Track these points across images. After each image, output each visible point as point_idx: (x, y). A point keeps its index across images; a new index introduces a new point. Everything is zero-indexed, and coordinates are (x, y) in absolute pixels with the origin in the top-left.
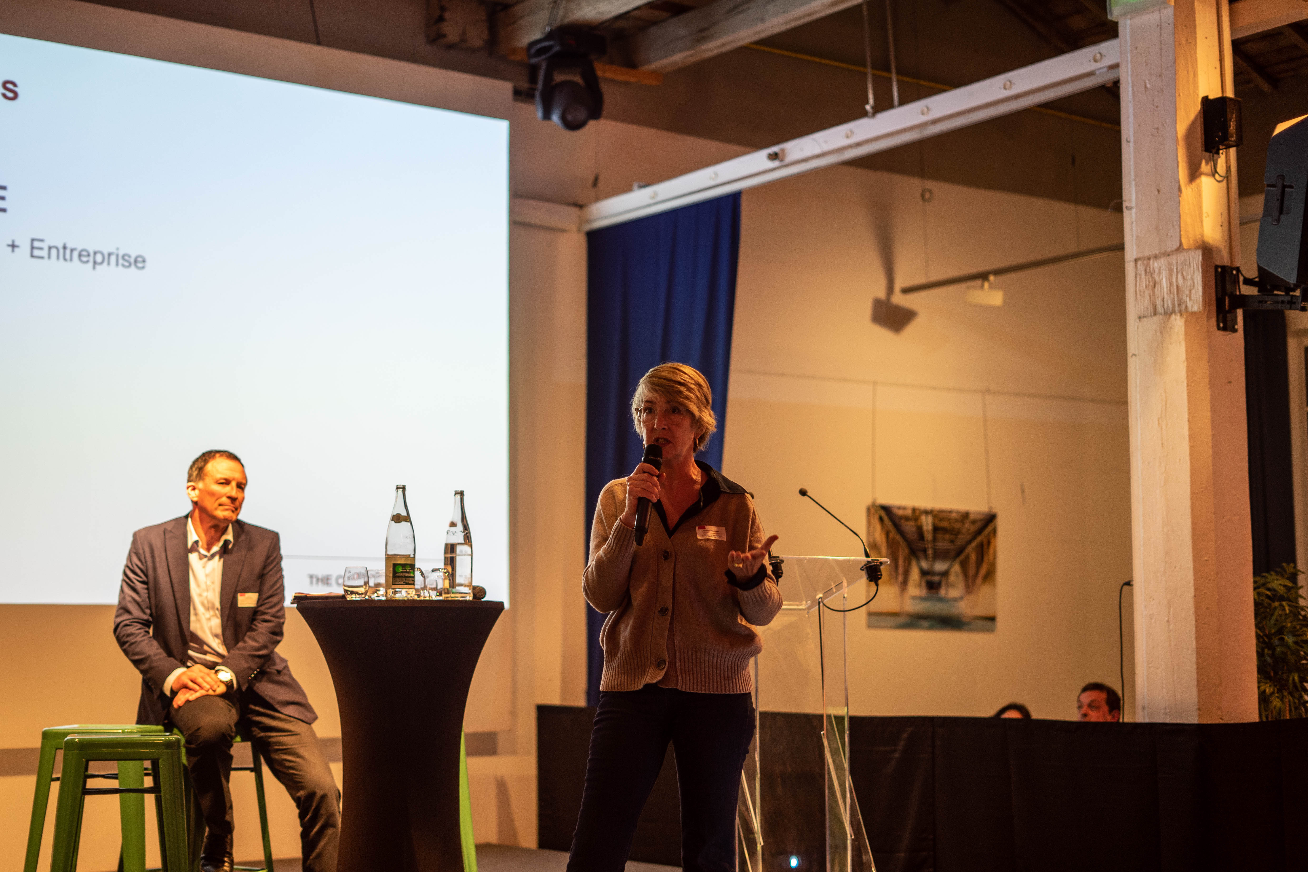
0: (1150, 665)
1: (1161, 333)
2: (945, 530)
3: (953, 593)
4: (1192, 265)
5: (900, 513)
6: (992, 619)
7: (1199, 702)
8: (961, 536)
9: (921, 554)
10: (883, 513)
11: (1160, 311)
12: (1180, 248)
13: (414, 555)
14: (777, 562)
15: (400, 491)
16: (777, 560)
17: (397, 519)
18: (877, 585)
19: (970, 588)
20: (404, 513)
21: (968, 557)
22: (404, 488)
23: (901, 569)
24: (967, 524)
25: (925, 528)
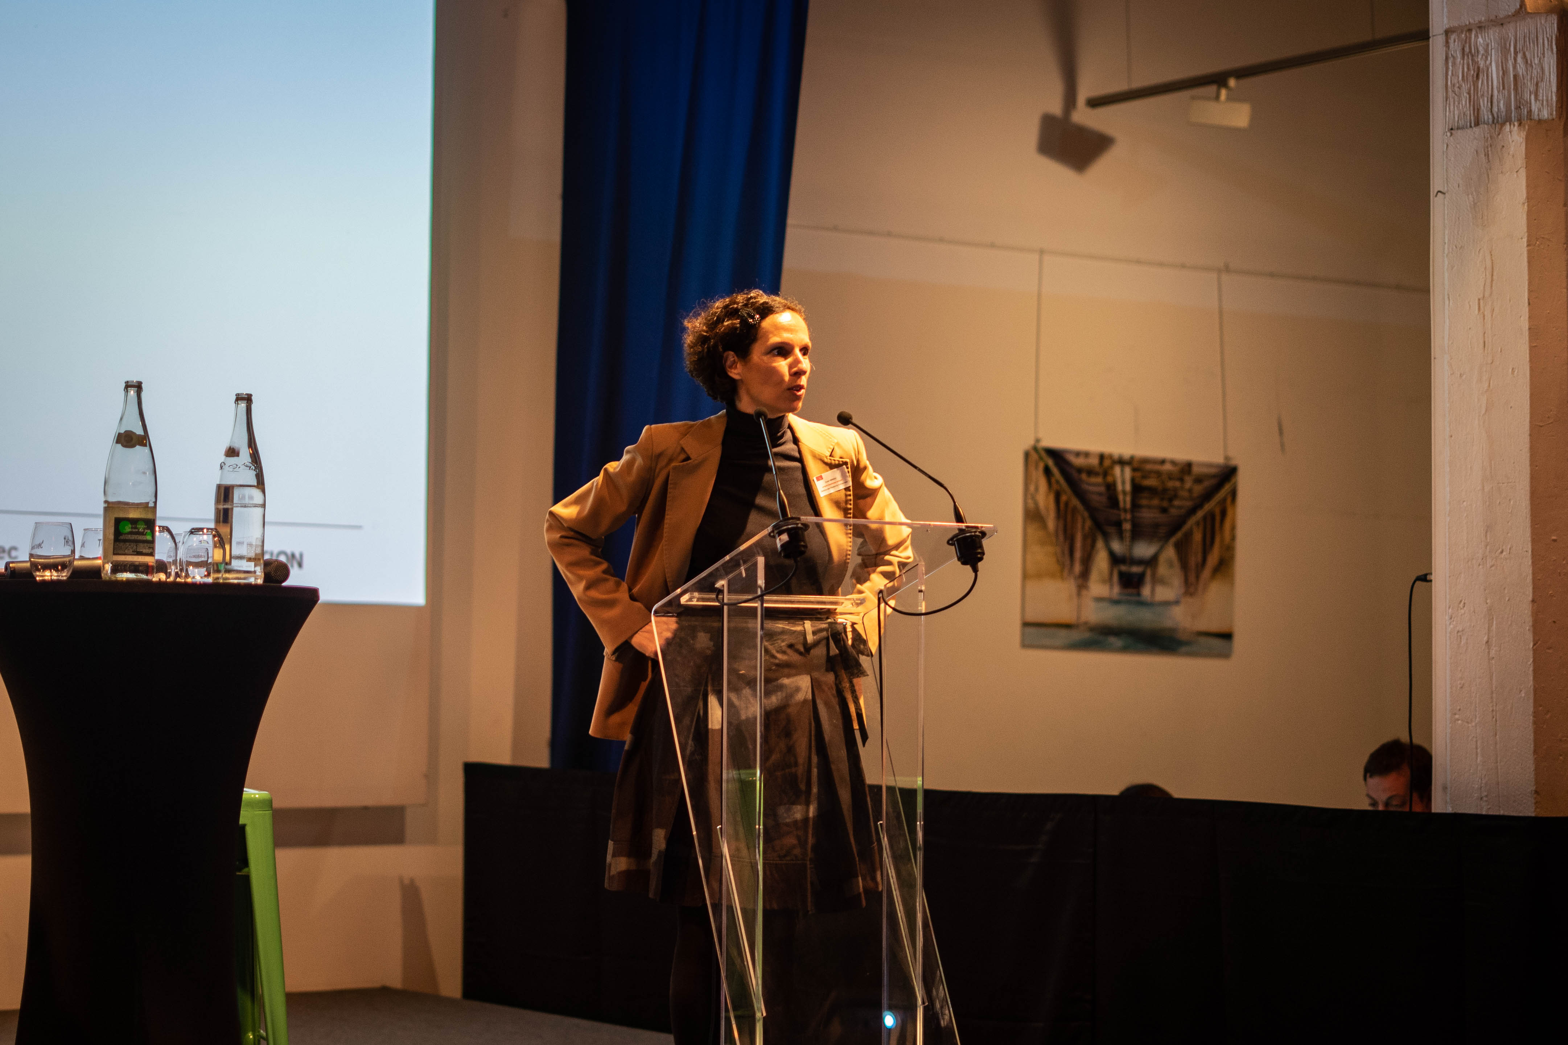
0: (1457, 716)
1: (1487, 155)
2: (1152, 491)
3: (1163, 593)
4: (1541, 41)
5: (1079, 462)
6: (1227, 636)
7: (1537, 782)
8: (1176, 503)
9: (1111, 530)
10: (1050, 463)
11: (1486, 117)
12: (1521, 12)
13: (155, 503)
14: (797, 528)
15: (132, 392)
16: (797, 524)
17: (127, 440)
18: (975, 570)
19: (1191, 586)
20: (139, 431)
21: (1188, 535)
22: (139, 387)
23: (1078, 554)
24: (1189, 483)
25: (1119, 487)
